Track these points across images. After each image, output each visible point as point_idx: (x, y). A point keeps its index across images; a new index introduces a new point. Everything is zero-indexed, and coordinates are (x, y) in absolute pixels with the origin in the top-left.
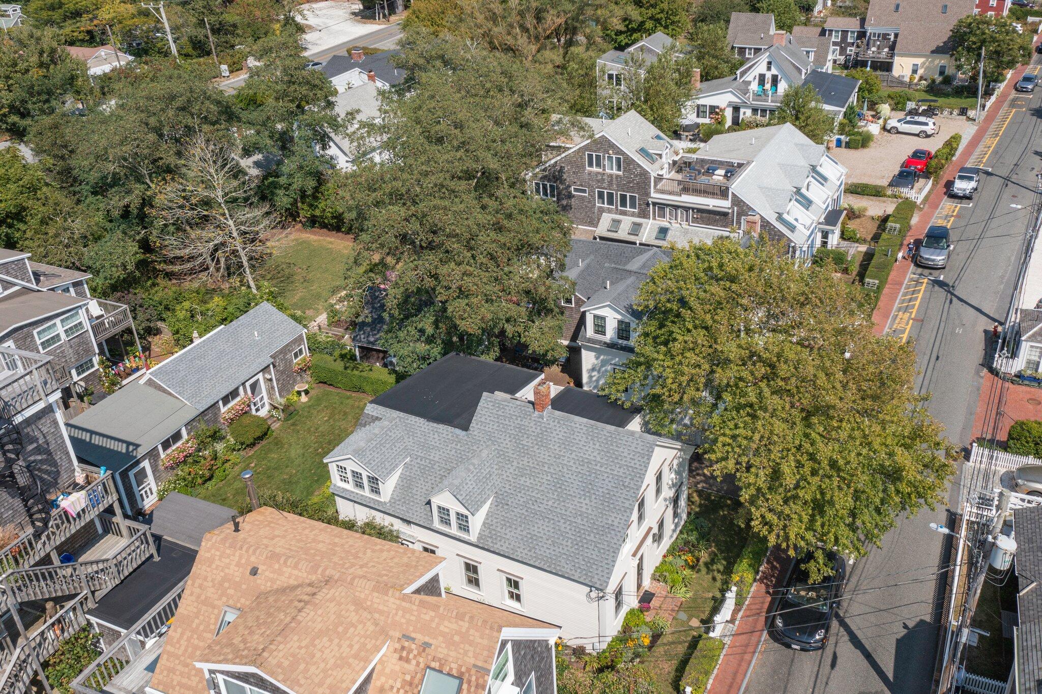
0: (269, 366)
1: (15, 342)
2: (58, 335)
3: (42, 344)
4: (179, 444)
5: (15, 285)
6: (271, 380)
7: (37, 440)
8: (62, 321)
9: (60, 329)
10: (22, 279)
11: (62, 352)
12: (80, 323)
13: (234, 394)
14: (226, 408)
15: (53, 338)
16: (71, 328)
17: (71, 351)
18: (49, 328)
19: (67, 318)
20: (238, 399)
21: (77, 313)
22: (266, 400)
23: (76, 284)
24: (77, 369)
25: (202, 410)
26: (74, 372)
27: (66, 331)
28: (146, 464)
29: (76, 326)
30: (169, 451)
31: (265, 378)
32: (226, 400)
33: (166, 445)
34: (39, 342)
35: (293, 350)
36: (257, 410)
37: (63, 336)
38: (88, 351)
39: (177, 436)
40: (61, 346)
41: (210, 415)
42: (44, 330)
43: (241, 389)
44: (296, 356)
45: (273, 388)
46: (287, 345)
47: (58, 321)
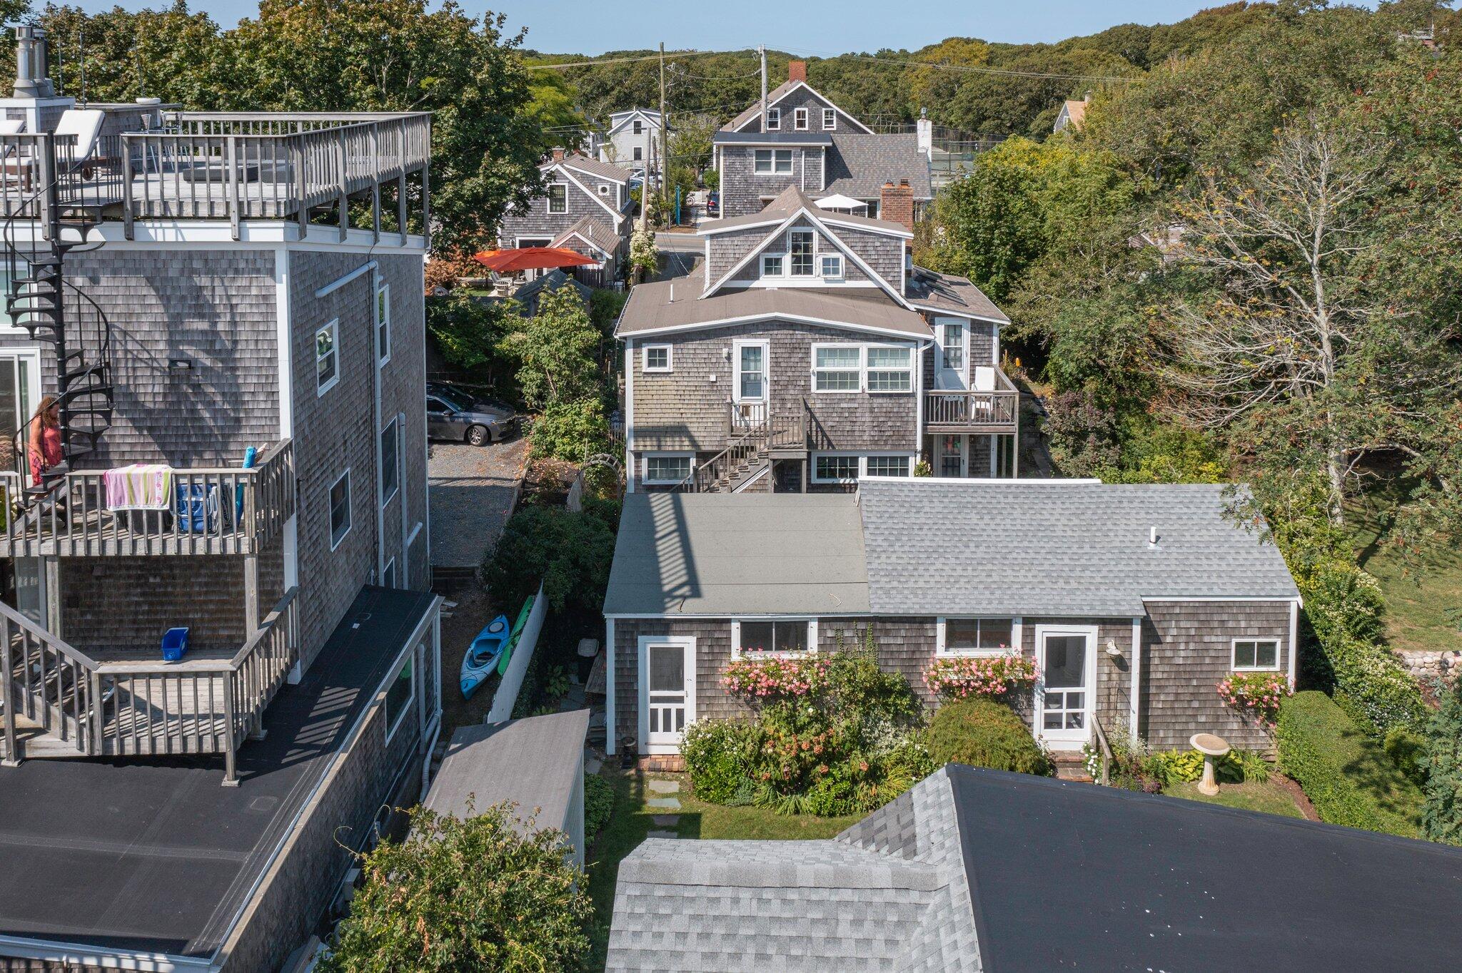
0: (1126, 622)
1: (774, 345)
2: (855, 375)
3: (821, 375)
4: (785, 656)
5: (868, 277)
6: (1121, 663)
7: (213, 317)
8: (871, 351)
9: (861, 366)
10: (885, 274)
11: (852, 411)
12: (905, 375)
13: (996, 631)
14: (953, 654)
15: (843, 375)
16: (884, 375)
17: (867, 418)
18: (843, 352)
19: (883, 352)
20: (998, 653)
21: (905, 353)
22: (1089, 710)
24: (871, 460)
25: (876, 610)
26: (863, 463)
27: (872, 375)
28: (688, 644)
29: (894, 375)
30: (757, 656)
31: (1102, 649)
32: (961, 631)
33: (756, 635)
34: (814, 368)
35: (1234, 632)
36: (1052, 722)
37: (863, 381)
38: (902, 436)
39: (792, 634)
40: (853, 398)
41: (897, 639)
42: (832, 352)
43: (1017, 631)
44: (1244, 654)
45: (1124, 692)
46: (1222, 606)
47: (864, 347)
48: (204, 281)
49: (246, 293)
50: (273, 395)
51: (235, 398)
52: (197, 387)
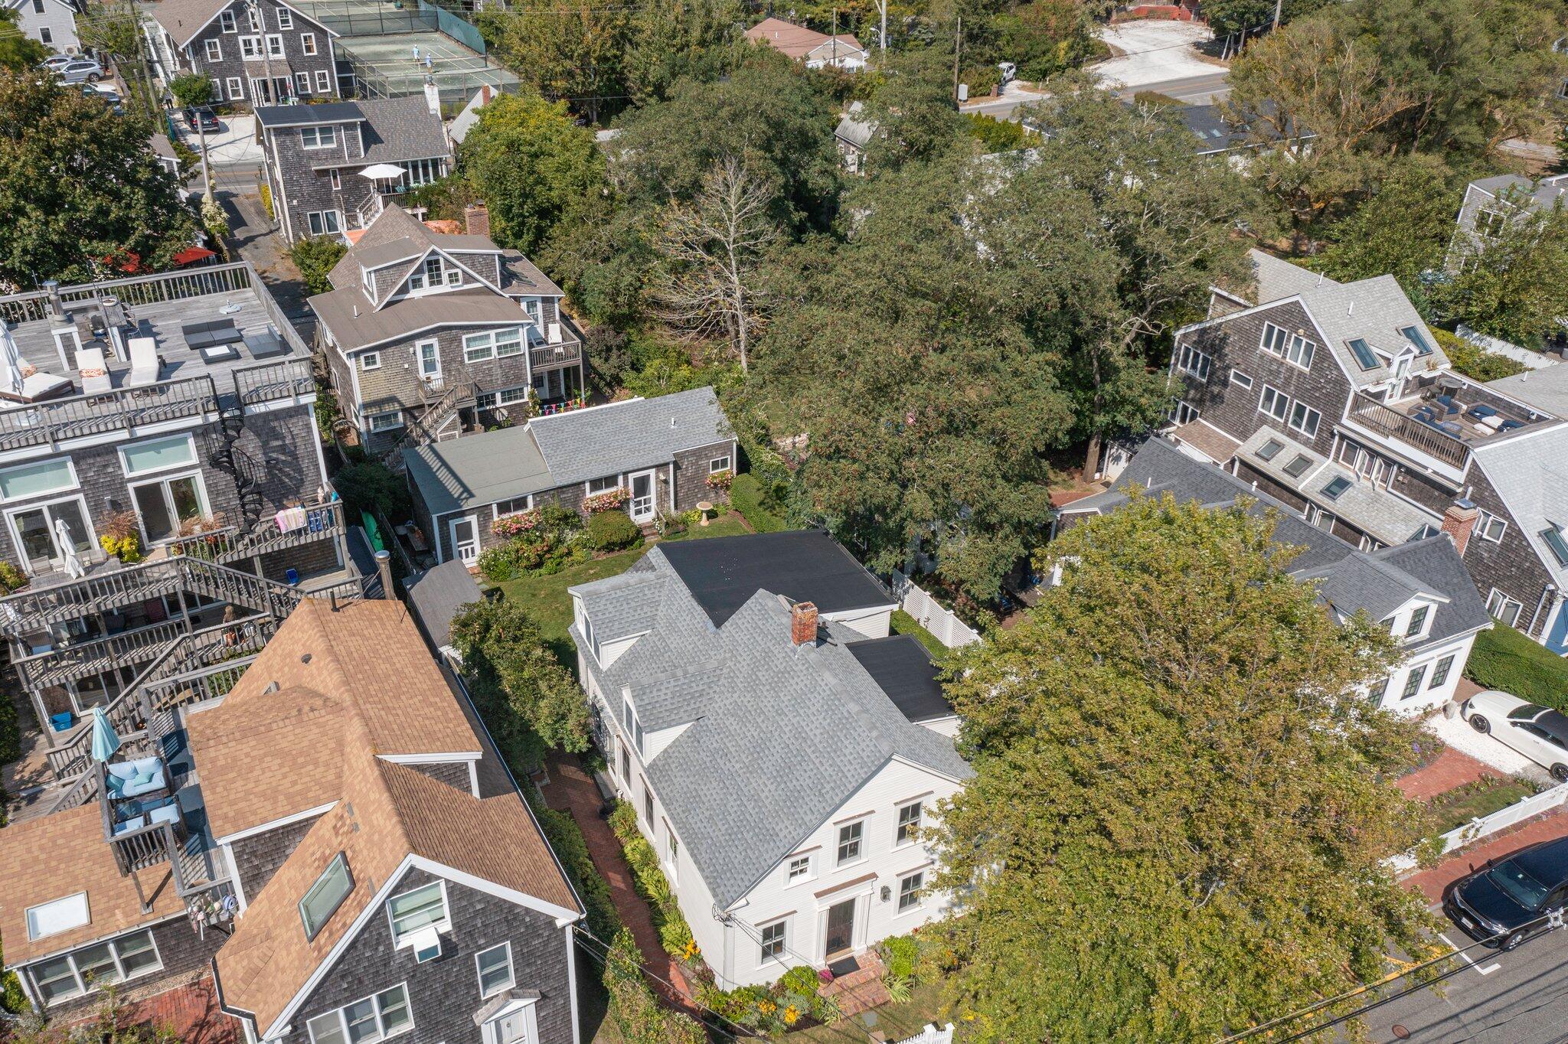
0: (667, 464)
1: (440, 341)
2: (489, 349)
3: (469, 353)
4: (520, 513)
5: (477, 281)
6: (666, 482)
7: (283, 438)
8: (497, 335)
9: (493, 344)
10: (487, 278)
11: (490, 369)
12: (518, 344)
13: (611, 481)
14: (594, 494)
15: (483, 350)
16: (505, 346)
17: (499, 371)
18: (481, 338)
19: (504, 334)
20: (613, 489)
21: (517, 331)
22: (653, 504)
23: (546, 301)
24: (503, 393)
25: (559, 484)
26: (498, 396)
27: (499, 348)
28: (473, 519)
29: (512, 345)
30: (505, 516)
31: (657, 477)
32: (596, 484)
33: (503, 507)
34: (465, 350)
35: (712, 457)
36: (638, 512)
37: (494, 352)
38: (520, 378)
39: (520, 503)
40: (489, 362)
41: (568, 495)
42: (475, 339)
43: (621, 479)
44: (715, 465)
45: (667, 493)
46: (704, 448)
47: (492, 333)
48: (276, 424)
49: (296, 426)
50: (317, 466)
51: (300, 471)
52: (280, 470)
